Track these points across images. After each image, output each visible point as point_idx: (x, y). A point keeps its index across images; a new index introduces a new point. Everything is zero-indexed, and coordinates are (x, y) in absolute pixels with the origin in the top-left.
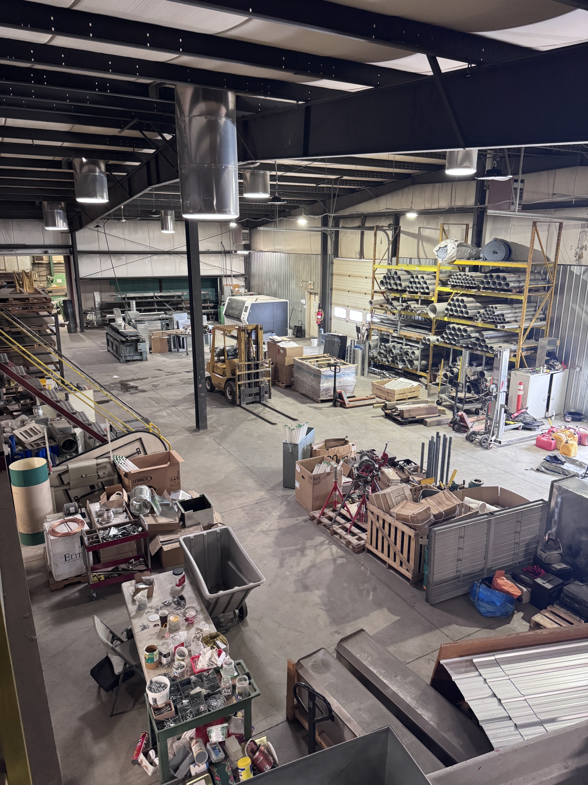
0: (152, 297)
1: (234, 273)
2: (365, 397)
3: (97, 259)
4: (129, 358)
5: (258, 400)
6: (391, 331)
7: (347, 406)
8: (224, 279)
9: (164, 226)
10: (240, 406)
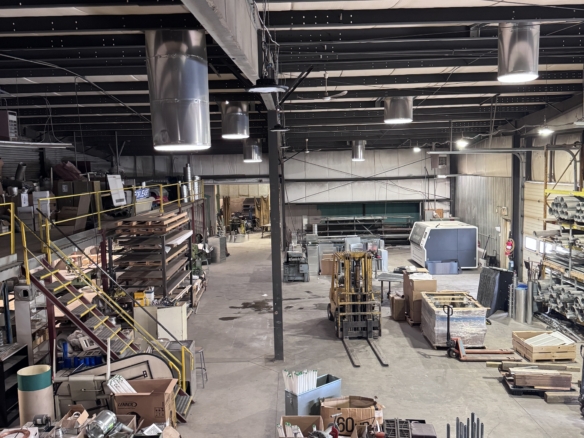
0: (352, 221)
1: (437, 198)
2: (498, 351)
3: (303, 186)
4: (292, 278)
5: (365, 336)
6: (562, 270)
7: (462, 358)
8: (426, 204)
9: (354, 155)
10: (342, 339)
